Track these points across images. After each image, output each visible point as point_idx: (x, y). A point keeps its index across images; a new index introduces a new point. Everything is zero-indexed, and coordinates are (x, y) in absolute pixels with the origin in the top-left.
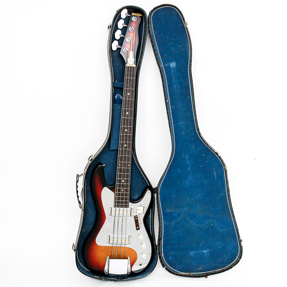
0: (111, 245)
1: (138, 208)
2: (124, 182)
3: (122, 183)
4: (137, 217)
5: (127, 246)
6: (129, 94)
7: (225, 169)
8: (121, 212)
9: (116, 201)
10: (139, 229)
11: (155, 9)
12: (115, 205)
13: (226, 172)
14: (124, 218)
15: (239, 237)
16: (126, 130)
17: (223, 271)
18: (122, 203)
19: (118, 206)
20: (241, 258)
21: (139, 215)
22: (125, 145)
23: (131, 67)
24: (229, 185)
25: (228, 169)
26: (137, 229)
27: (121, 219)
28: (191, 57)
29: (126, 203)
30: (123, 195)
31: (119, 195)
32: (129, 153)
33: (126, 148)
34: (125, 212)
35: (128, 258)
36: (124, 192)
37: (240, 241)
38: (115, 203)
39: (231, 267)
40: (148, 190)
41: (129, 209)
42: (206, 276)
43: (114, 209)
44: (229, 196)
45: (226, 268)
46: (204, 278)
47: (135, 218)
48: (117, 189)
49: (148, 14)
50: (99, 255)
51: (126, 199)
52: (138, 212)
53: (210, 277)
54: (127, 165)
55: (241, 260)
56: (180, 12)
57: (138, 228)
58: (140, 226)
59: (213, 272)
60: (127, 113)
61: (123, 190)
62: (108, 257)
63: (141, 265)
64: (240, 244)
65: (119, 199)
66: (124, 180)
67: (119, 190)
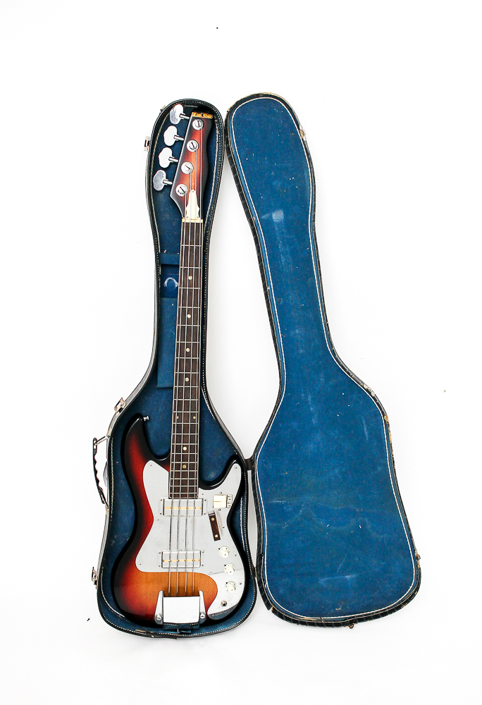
0: (167, 571)
1: (217, 498)
2: (187, 451)
3: (183, 451)
4: (214, 517)
5: (196, 571)
6: (190, 278)
7: (385, 421)
8: (183, 508)
9: (171, 488)
10: (218, 538)
11: (238, 103)
12: (171, 495)
13: (387, 425)
14: (189, 520)
15: (414, 550)
16: (188, 350)
17: (384, 614)
18: (184, 490)
19: (176, 496)
20: (417, 589)
21: (218, 513)
22: (187, 379)
23: (193, 224)
24: (394, 453)
25: (390, 420)
26: (216, 539)
27: (183, 520)
28: (315, 201)
29: (192, 490)
30: (184, 475)
31: (177, 475)
32: (193, 394)
33: (187, 384)
34: (191, 508)
35: (201, 593)
36: (187, 469)
37: (417, 558)
38: (171, 491)
39: (399, 608)
40: (234, 463)
41: (198, 501)
42: (350, 623)
43: (168, 501)
44: (394, 472)
45: (388, 608)
46: (347, 628)
47: (210, 517)
48: (172, 464)
49: (224, 116)
50: (141, 592)
51: (192, 482)
52: (217, 506)
53: (358, 626)
54: (192, 418)
55: (418, 595)
56: (291, 110)
57: (217, 536)
58: (221, 531)
59: (365, 615)
60: (189, 316)
61: (185, 467)
62: (161, 594)
63: (224, 605)
64: (417, 565)
65: (177, 482)
66: (187, 446)
67: (178, 467)
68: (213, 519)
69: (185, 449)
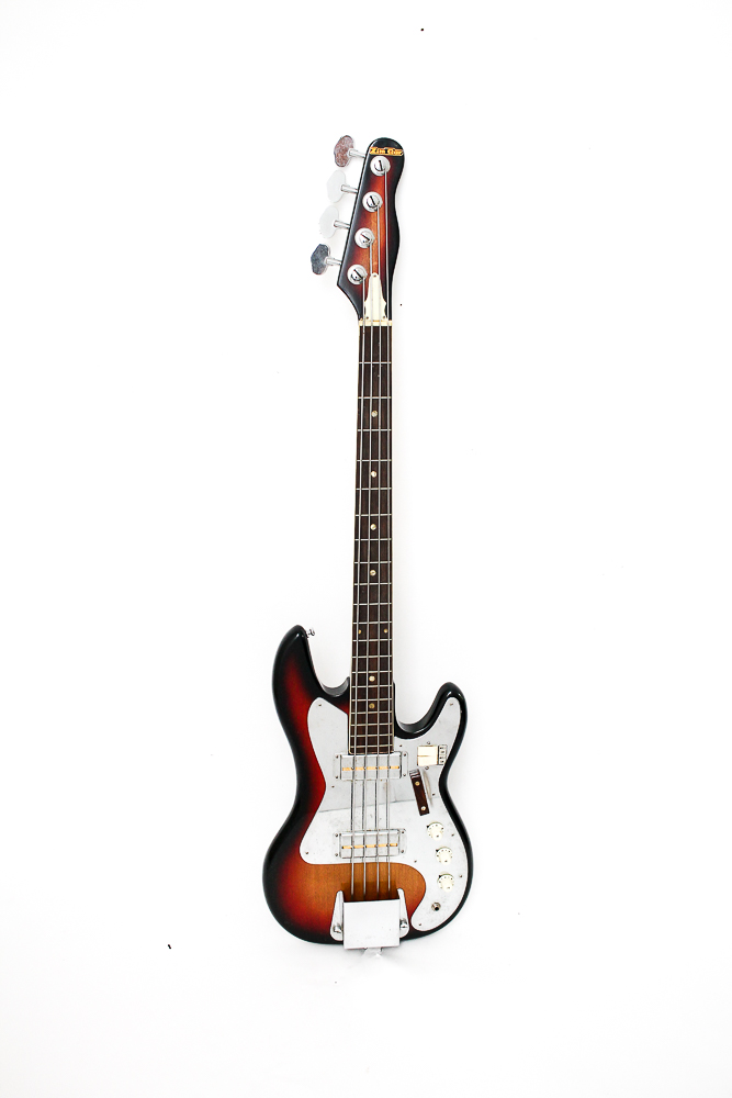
0: (348, 861)
1: (422, 751)
2: (375, 683)
3: (370, 683)
4: (419, 779)
5: (395, 859)
6: (374, 414)
8: (371, 769)
9: (352, 739)
10: (427, 812)
12: (352, 750)
14: (381, 785)
16: (373, 527)
18: (372, 741)
19: (360, 751)
21: (424, 773)
22: (373, 573)
23: (376, 328)
26: (422, 813)
27: (370, 787)
29: (384, 741)
30: (372, 718)
31: (361, 719)
32: (384, 594)
33: (374, 579)
34: (383, 768)
35: (401, 892)
38: (352, 744)
40: (450, 696)
41: (395, 755)
43: (346, 756)
47: (414, 781)
48: (353, 703)
50: (312, 889)
51: (384, 729)
52: (423, 763)
54: (382, 631)
57: (424, 808)
58: (431, 799)
60: (374, 474)
61: (372, 706)
62: (340, 895)
63: (437, 909)
65: (360, 730)
66: (375, 675)
67: (362, 706)
68: (417, 784)
69: (372, 679)
